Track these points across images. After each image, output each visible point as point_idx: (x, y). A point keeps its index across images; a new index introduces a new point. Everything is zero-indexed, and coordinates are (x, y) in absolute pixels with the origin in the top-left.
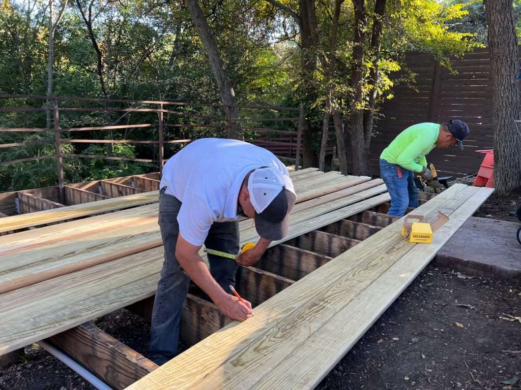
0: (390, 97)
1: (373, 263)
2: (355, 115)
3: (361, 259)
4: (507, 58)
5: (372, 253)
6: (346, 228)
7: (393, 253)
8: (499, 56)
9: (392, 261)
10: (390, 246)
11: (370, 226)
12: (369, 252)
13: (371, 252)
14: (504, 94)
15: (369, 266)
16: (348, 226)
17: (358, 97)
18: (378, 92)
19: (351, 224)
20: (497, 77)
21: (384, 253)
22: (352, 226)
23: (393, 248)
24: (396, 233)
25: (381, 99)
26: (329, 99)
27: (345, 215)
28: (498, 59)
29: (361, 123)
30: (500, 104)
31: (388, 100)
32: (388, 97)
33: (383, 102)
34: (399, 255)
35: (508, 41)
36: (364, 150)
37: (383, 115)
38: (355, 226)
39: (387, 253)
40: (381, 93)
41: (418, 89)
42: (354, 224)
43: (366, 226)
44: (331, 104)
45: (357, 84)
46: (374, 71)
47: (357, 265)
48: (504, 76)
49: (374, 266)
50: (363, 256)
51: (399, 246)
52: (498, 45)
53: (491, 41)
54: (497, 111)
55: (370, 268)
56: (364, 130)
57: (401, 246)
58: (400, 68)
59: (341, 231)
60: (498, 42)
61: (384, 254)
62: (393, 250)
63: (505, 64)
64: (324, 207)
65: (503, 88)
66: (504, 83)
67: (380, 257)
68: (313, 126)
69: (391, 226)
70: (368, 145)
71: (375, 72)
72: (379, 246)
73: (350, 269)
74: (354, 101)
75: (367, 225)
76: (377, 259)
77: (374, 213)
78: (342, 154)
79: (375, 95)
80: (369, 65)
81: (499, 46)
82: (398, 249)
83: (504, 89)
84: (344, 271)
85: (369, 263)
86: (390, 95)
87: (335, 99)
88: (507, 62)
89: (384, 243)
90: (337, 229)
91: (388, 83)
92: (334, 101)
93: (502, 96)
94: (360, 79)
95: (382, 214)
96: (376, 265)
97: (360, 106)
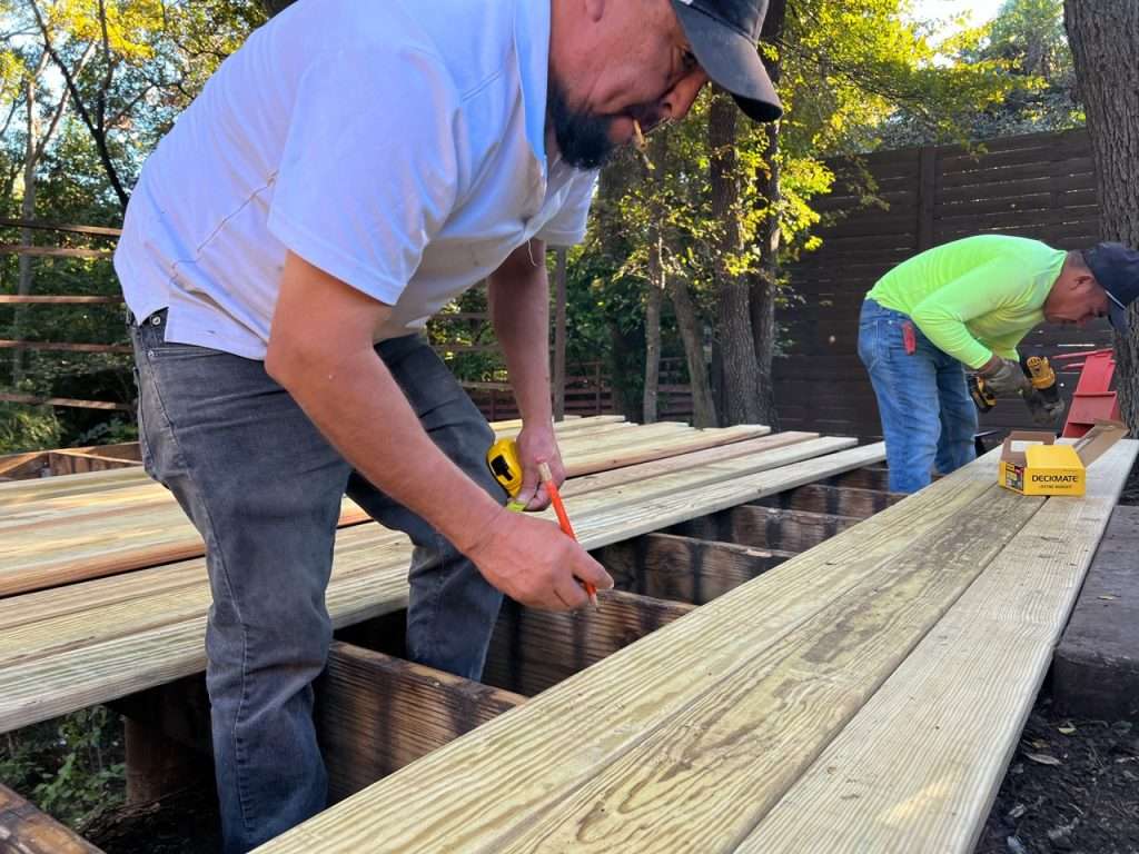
0: (814, 243)
1: (735, 720)
2: (725, 291)
3: (669, 696)
4: (1127, 67)
5: (736, 664)
6: (664, 563)
7: (845, 657)
8: (1103, 67)
9: (837, 700)
10: (825, 623)
11: (751, 552)
12: (721, 656)
13: (732, 658)
14: (1128, 175)
15: (705, 741)
16: (670, 557)
17: (729, 242)
18: (781, 237)
19: (682, 548)
20: (1103, 126)
21: (795, 657)
22: (685, 558)
23: (843, 629)
24: (852, 566)
25: (792, 251)
26: (656, 255)
27: (659, 518)
28: (1102, 75)
29: (745, 313)
30: (1121, 201)
31: (809, 252)
32: (807, 245)
33: (797, 258)
34: (874, 666)
35: (1125, 21)
36: (756, 381)
37: (800, 298)
38: (697, 554)
39: (814, 657)
40: (789, 238)
41: (886, 202)
42: (691, 547)
43: (737, 553)
44: (664, 267)
45: (725, 214)
46: (765, 176)
47: (636, 744)
48: (1124, 119)
49: (731, 740)
50: (684, 679)
51: (870, 621)
52: (1097, 35)
53: (1076, 27)
54: (1114, 224)
55: (707, 760)
56: (753, 331)
57: (879, 621)
58: (834, 180)
59: (649, 577)
60: (1096, 25)
61: (794, 666)
62: (845, 642)
63: (1121, 87)
64: (594, 498)
65: (1124, 155)
66: (1125, 139)
67: (774, 684)
68: (625, 331)
69: (830, 544)
70: (768, 370)
71: (769, 177)
72: (773, 624)
73: (585, 768)
74: (719, 252)
75: (742, 548)
76: (761, 695)
77: (772, 510)
78: (703, 398)
79: (775, 244)
80: (755, 160)
81: (1102, 37)
82: (866, 634)
83: (1128, 159)
84: (537, 791)
85: (709, 723)
86: (813, 237)
87: (674, 255)
88: (1129, 78)
89: (799, 608)
90: (633, 572)
91: (807, 216)
92: (671, 258)
93: (1125, 177)
94: (734, 201)
95: (800, 514)
96: (745, 730)
97: (737, 267)
